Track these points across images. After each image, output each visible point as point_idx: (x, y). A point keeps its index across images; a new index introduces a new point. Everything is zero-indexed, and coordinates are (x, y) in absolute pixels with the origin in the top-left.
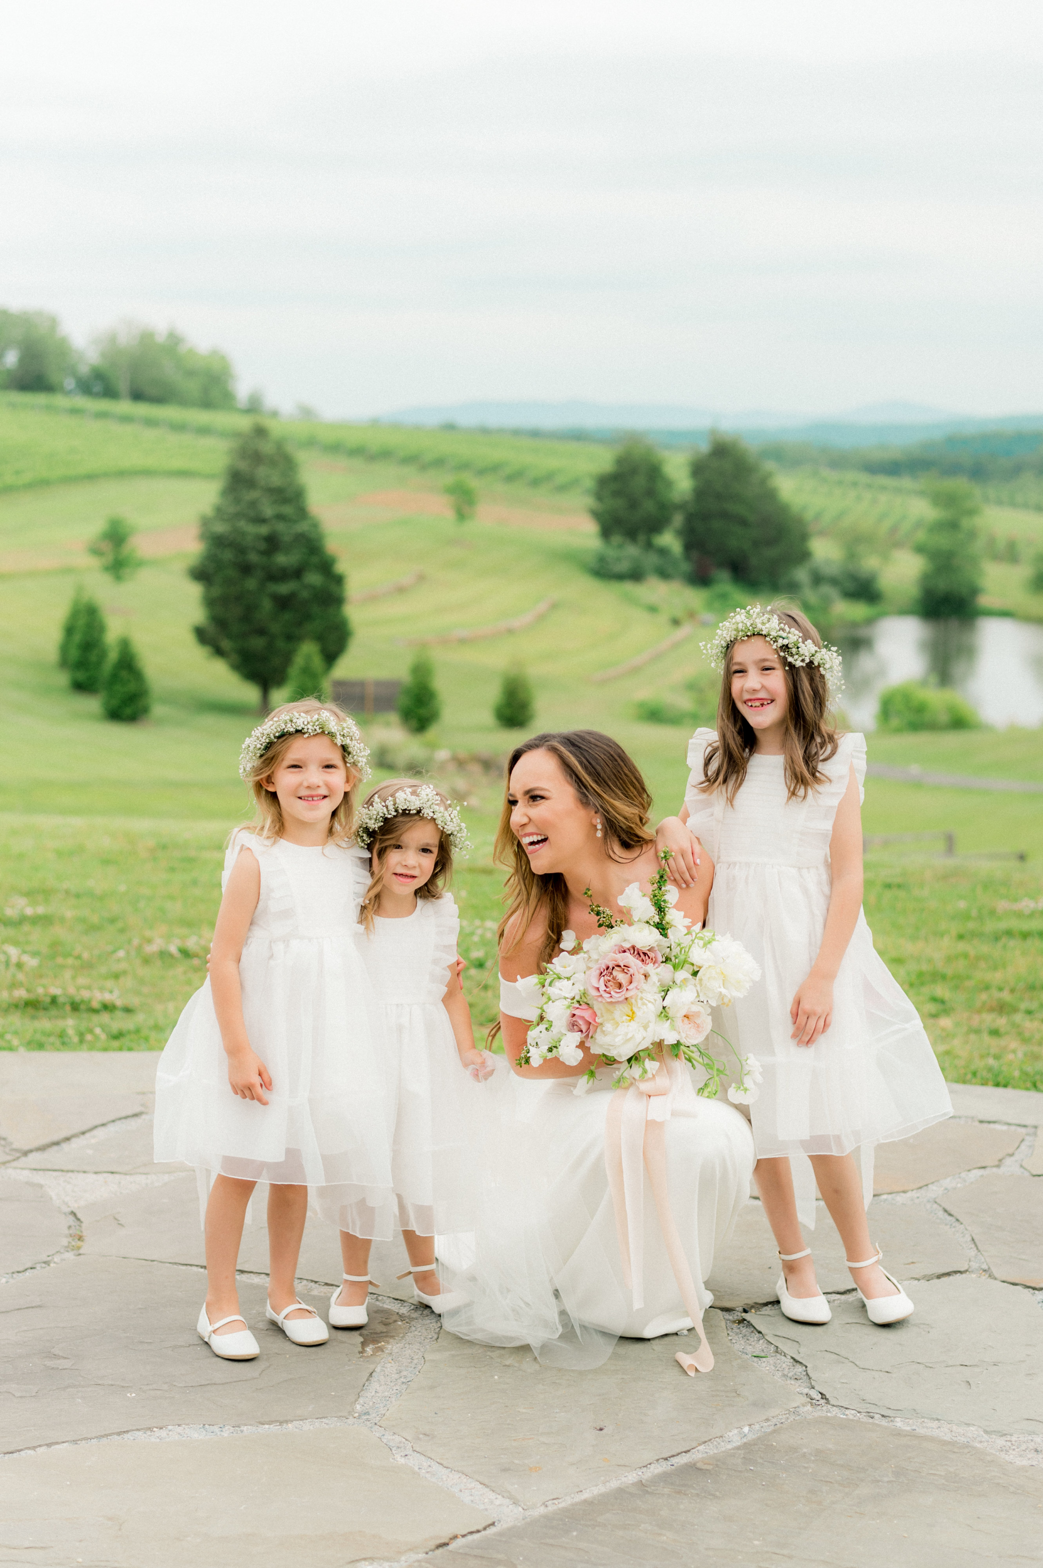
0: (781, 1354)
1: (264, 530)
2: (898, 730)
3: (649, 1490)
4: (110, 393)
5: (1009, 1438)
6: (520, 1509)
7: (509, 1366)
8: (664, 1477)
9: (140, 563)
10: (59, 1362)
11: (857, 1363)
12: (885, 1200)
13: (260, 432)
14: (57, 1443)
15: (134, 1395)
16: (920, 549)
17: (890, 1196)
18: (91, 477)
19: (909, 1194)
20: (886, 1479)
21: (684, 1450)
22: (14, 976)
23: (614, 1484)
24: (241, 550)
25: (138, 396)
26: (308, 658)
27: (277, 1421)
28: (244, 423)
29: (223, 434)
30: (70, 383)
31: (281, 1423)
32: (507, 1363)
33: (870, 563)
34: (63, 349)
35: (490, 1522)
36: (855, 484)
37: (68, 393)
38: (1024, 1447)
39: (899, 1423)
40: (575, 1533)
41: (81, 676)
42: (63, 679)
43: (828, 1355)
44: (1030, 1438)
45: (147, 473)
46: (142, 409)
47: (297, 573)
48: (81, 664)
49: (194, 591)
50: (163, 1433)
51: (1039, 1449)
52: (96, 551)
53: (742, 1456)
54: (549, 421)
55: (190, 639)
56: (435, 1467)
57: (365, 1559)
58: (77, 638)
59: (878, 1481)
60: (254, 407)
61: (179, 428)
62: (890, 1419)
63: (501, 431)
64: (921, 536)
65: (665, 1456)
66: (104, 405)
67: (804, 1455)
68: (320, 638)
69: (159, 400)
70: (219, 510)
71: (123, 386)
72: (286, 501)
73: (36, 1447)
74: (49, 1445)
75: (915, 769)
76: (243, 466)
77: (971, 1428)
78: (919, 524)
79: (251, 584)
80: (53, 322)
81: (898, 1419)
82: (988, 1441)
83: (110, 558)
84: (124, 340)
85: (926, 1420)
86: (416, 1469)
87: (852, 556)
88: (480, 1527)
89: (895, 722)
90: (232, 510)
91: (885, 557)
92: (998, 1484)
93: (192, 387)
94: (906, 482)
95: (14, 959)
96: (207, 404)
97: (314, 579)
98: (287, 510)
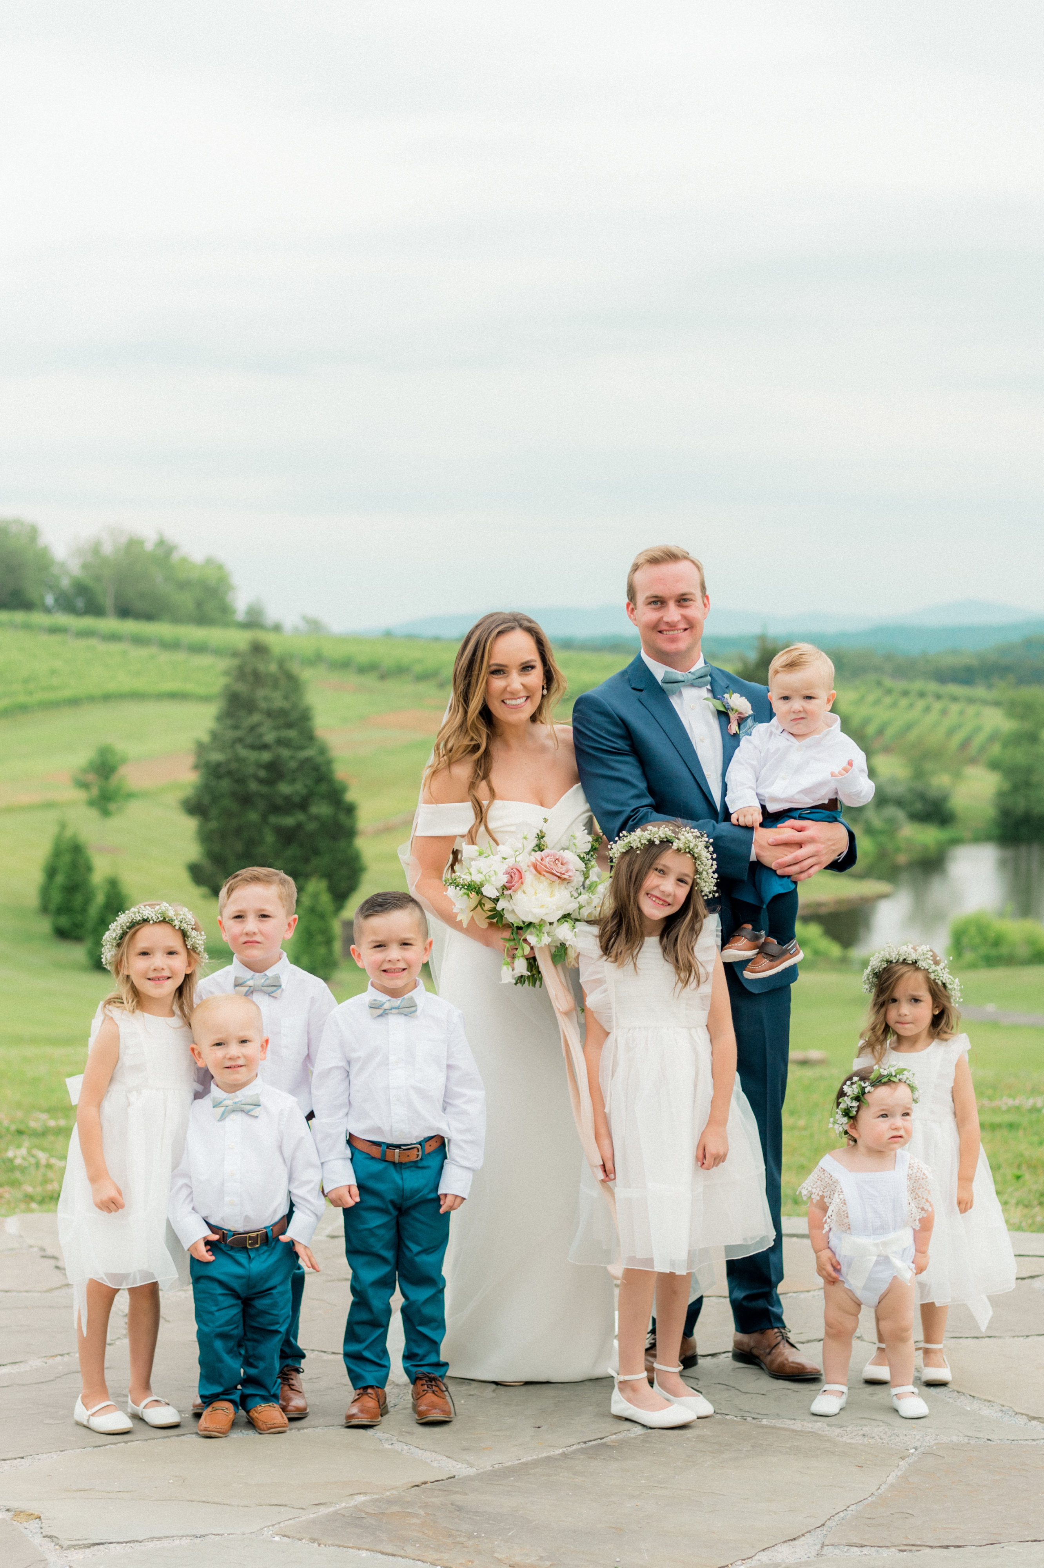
1: (266, 756)
2: (973, 966)
4: (94, 609)
5: (845, 1428)
6: (475, 1469)
7: (472, 1395)
8: (582, 1451)
9: (130, 796)
11: (741, 1389)
12: (790, 1297)
13: (258, 649)
16: (995, 765)
17: (795, 1295)
18: (74, 702)
19: (811, 1293)
20: (745, 1449)
21: (600, 1437)
22: (45, 1175)
23: (545, 1454)
24: (241, 781)
25: (125, 612)
26: (315, 896)
28: (240, 639)
29: (218, 652)
30: (50, 600)
32: (472, 1393)
33: (940, 781)
34: (43, 561)
35: (452, 1476)
36: (922, 695)
37: (48, 610)
38: (856, 1433)
39: (765, 1422)
40: (512, 1479)
41: (64, 921)
42: (45, 925)
43: (720, 1386)
44: (861, 1428)
45: (136, 696)
46: (130, 626)
47: (303, 805)
48: (64, 909)
49: (190, 825)
51: (866, 1434)
52: (84, 785)
55: (184, 877)
56: (413, 1449)
57: (362, 1493)
58: (60, 879)
60: (254, 621)
61: (172, 645)
62: (759, 1420)
64: (996, 749)
65: (584, 1440)
66: (88, 622)
68: (328, 875)
69: (149, 617)
70: (214, 735)
71: (108, 602)
72: (290, 726)
75: (991, 1007)
76: (241, 688)
77: (818, 1423)
78: (993, 738)
79: (253, 816)
80: (33, 533)
81: (764, 1420)
82: (829, 1431)
83: (95, 792)
84: (108, 549)
85: (785, 1420)
86: (400, 1450)
87: (919, 774)
88: (444, 1478)
89: (969, 956)
90: (230, 734)
91: (957, 776)
92: (828, 1451)
93: (185, 600)
94: (980, 691)
95: (43, 1161)
96: (202, 619)
97: (321, 809)
98: (292, 734)
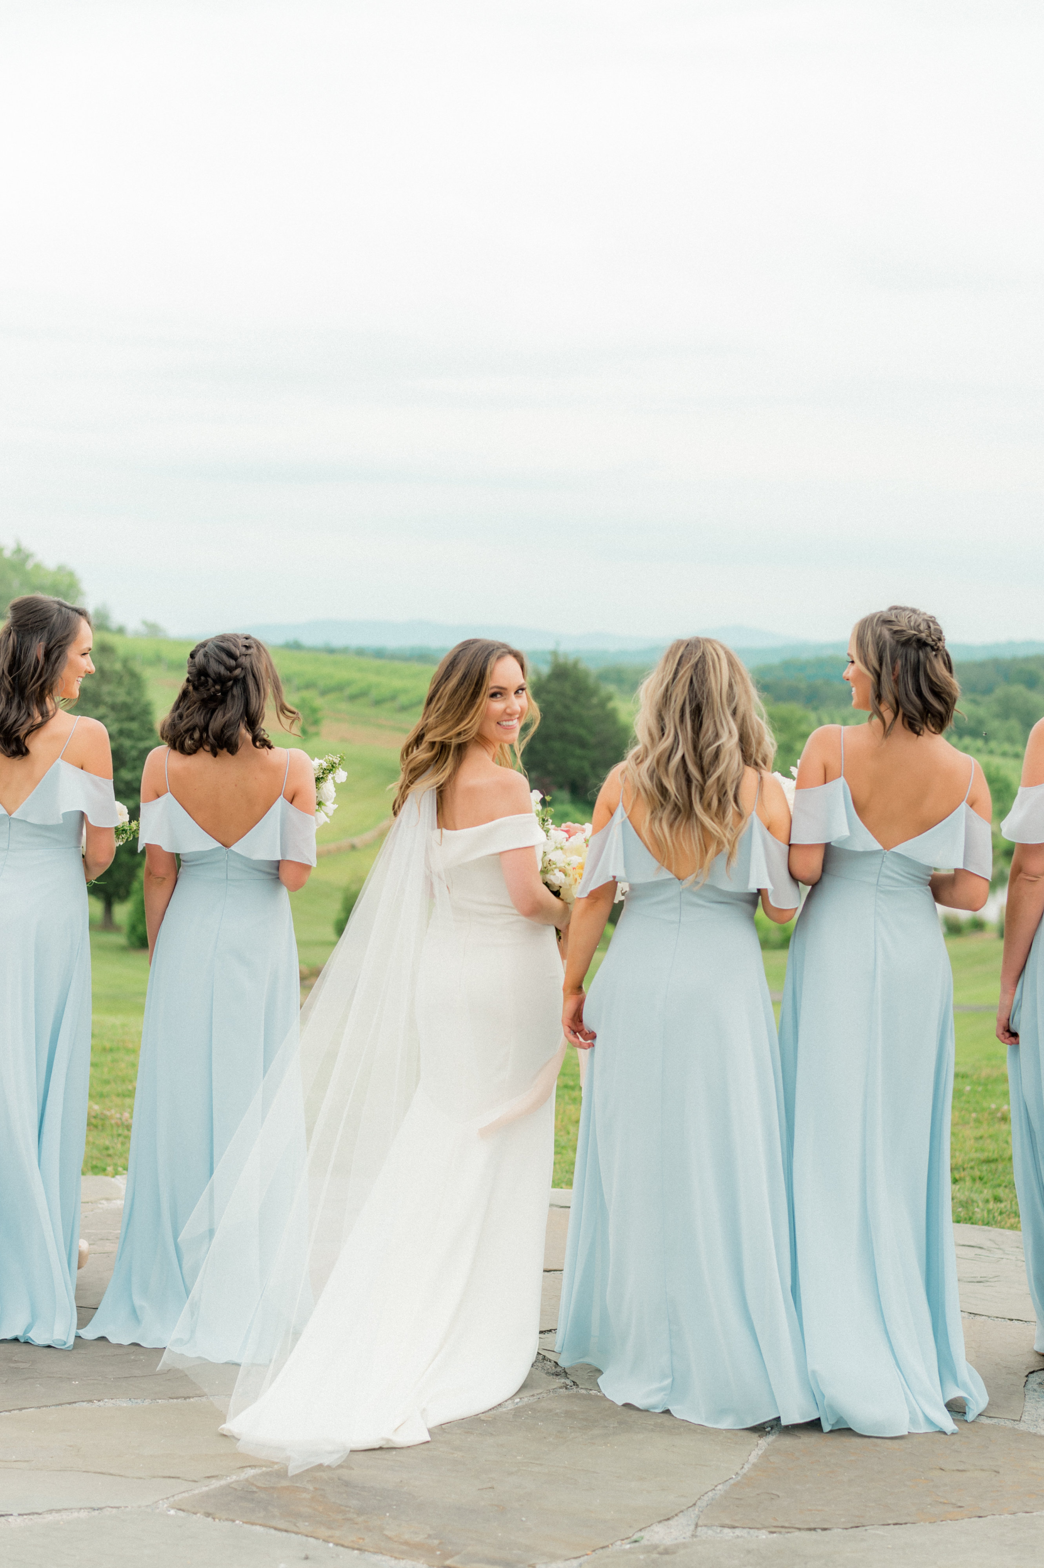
0: (547, 1361)
3: (446, 1431)
10: (18, 1364)
13: (107, 649)
14: (25, 1408)
15: (77, 1382)
27: (183, 1397)
31: (185, 1398)
50: (101, 1403)
53: (513, 1414)
54: (392, 642)
57: (250, 1466)
59: (607, 1427)
60: (100, 624)
63: (345, 651)
67: (557, 1414)
73: (11, 1410)
74: (20, 1409)
